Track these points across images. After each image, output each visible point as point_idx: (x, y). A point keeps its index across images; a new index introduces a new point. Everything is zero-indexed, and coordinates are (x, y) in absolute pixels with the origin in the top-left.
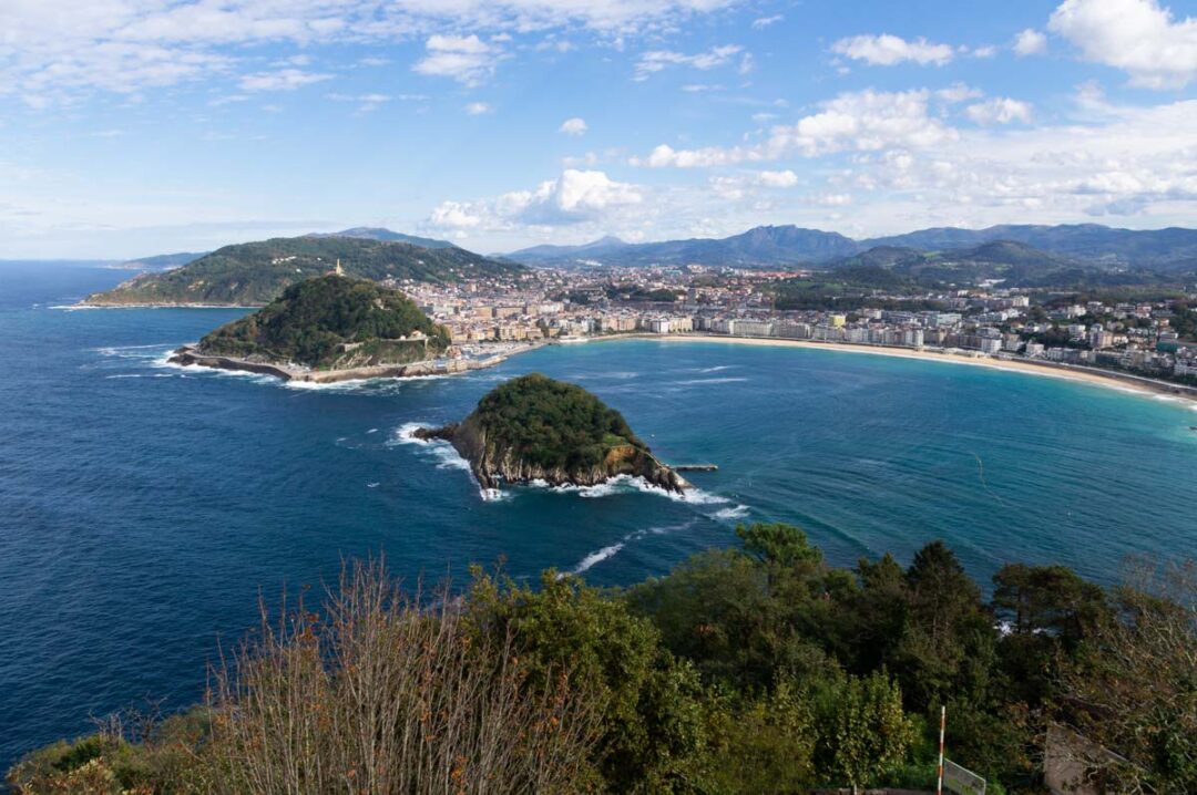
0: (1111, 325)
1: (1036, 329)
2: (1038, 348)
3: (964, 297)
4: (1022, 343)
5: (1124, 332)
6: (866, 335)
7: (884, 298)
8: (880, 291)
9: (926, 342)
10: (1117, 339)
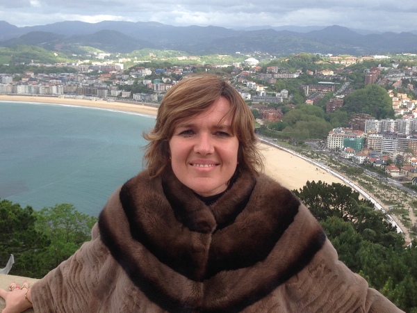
0: (165, 80)
1: (126, 83)
2: (128, 94)
3: (88, 64)
4: (120, 91)
5: (170, 83)
6: (27, 88)
7: (39, 65)
8: (36, 61)
9: (65, 93)
10: (167, 87)
